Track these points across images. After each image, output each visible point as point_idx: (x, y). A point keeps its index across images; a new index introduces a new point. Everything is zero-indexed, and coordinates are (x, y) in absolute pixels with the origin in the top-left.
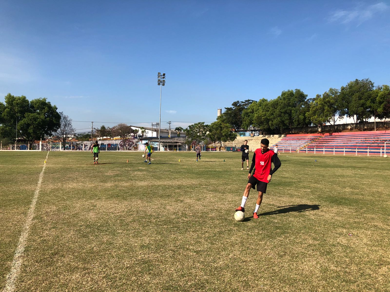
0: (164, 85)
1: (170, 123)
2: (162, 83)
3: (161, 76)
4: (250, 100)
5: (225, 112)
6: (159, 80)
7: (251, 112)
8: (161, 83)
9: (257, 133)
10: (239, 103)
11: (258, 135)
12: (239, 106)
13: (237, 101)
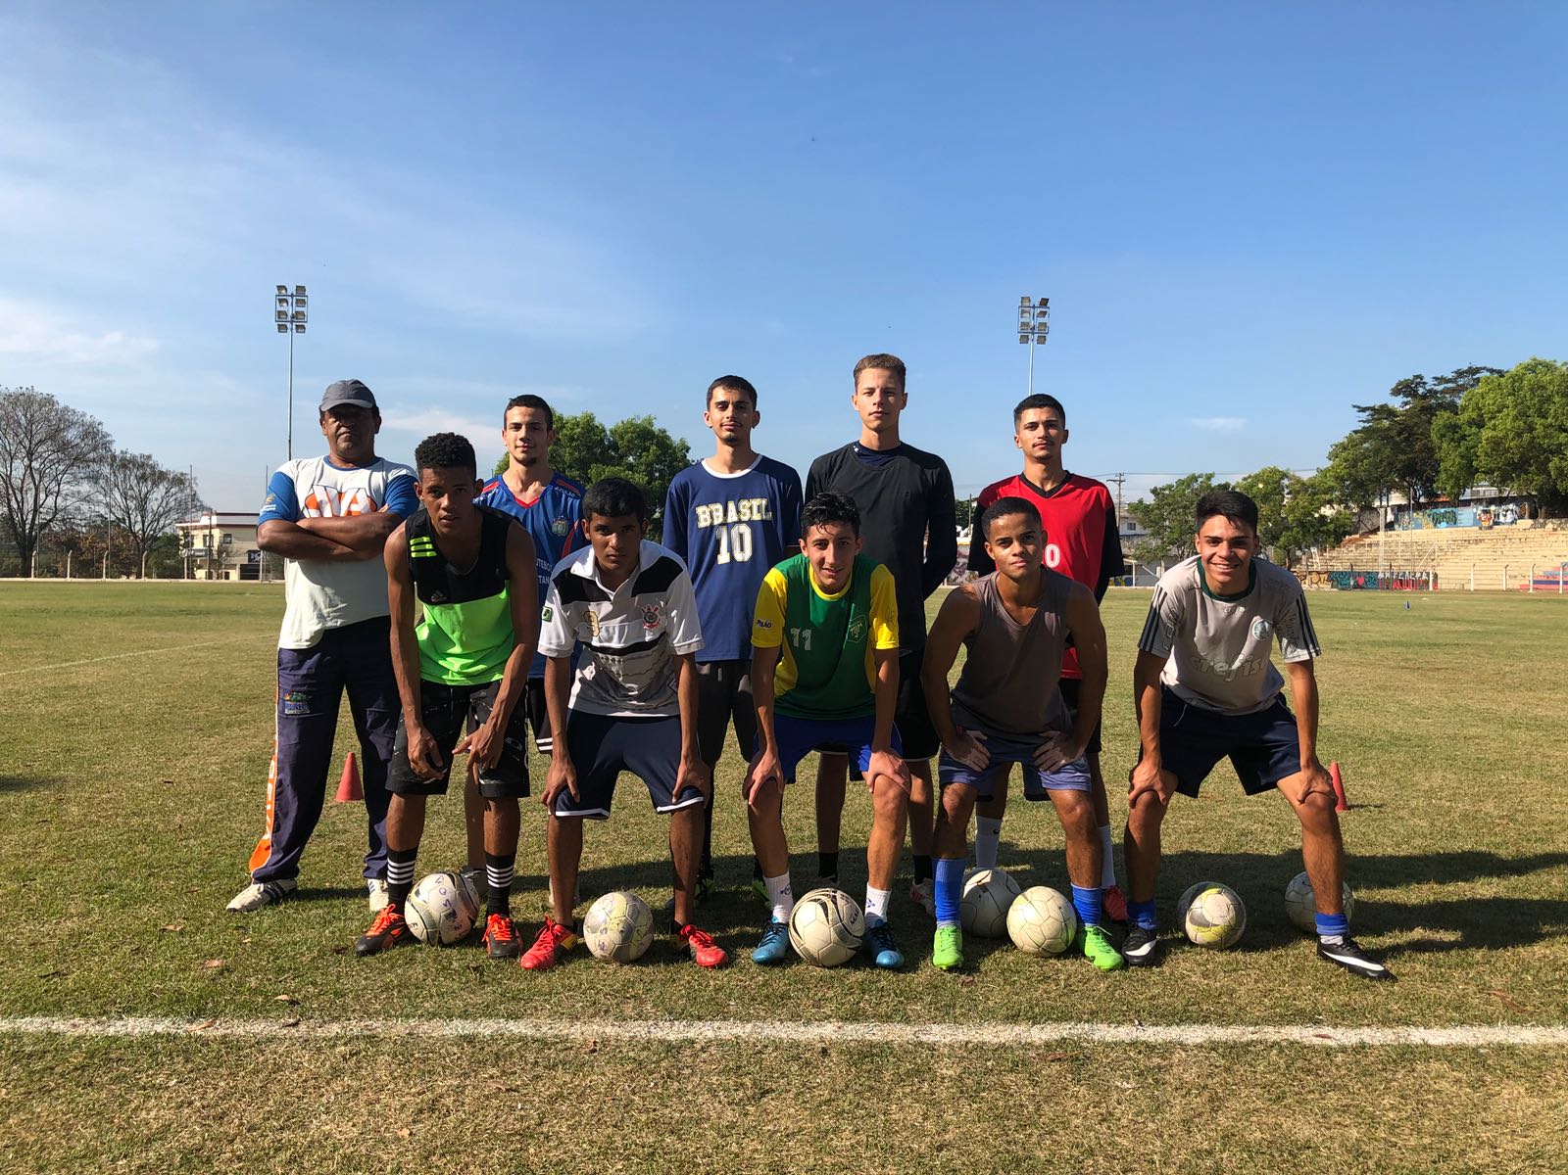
0: (1042, 340)
1: (1121, 481)
2: (1036, 335)
3: (1034, 307)
4: (1481, 368)
5: (1363, 425)
6: (1023, 324)
7: (1471, 423)
8: (1033, 333)
9: (1507, 511)
10: (1425, 383)
11: (1512, 523)
12: (1424, 397)
13: (1411, 378)
